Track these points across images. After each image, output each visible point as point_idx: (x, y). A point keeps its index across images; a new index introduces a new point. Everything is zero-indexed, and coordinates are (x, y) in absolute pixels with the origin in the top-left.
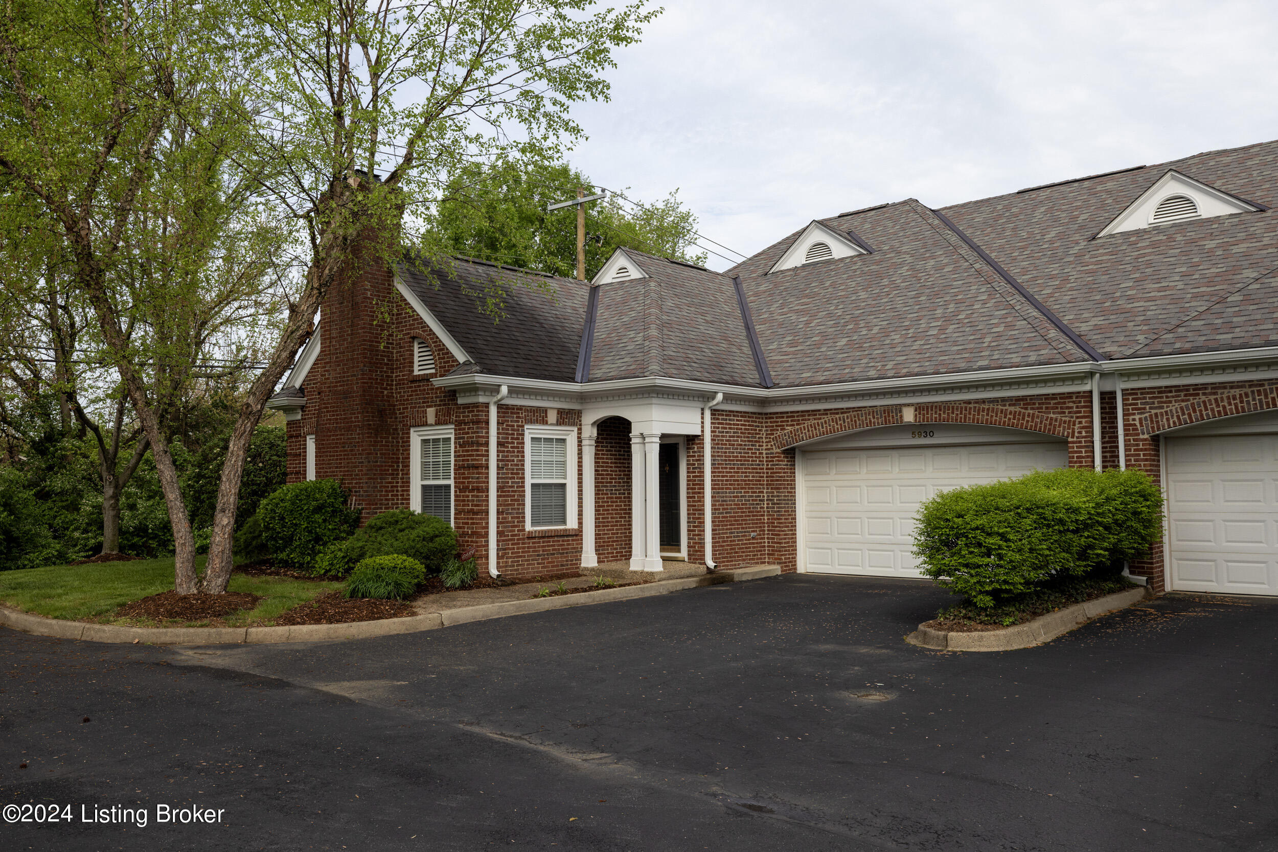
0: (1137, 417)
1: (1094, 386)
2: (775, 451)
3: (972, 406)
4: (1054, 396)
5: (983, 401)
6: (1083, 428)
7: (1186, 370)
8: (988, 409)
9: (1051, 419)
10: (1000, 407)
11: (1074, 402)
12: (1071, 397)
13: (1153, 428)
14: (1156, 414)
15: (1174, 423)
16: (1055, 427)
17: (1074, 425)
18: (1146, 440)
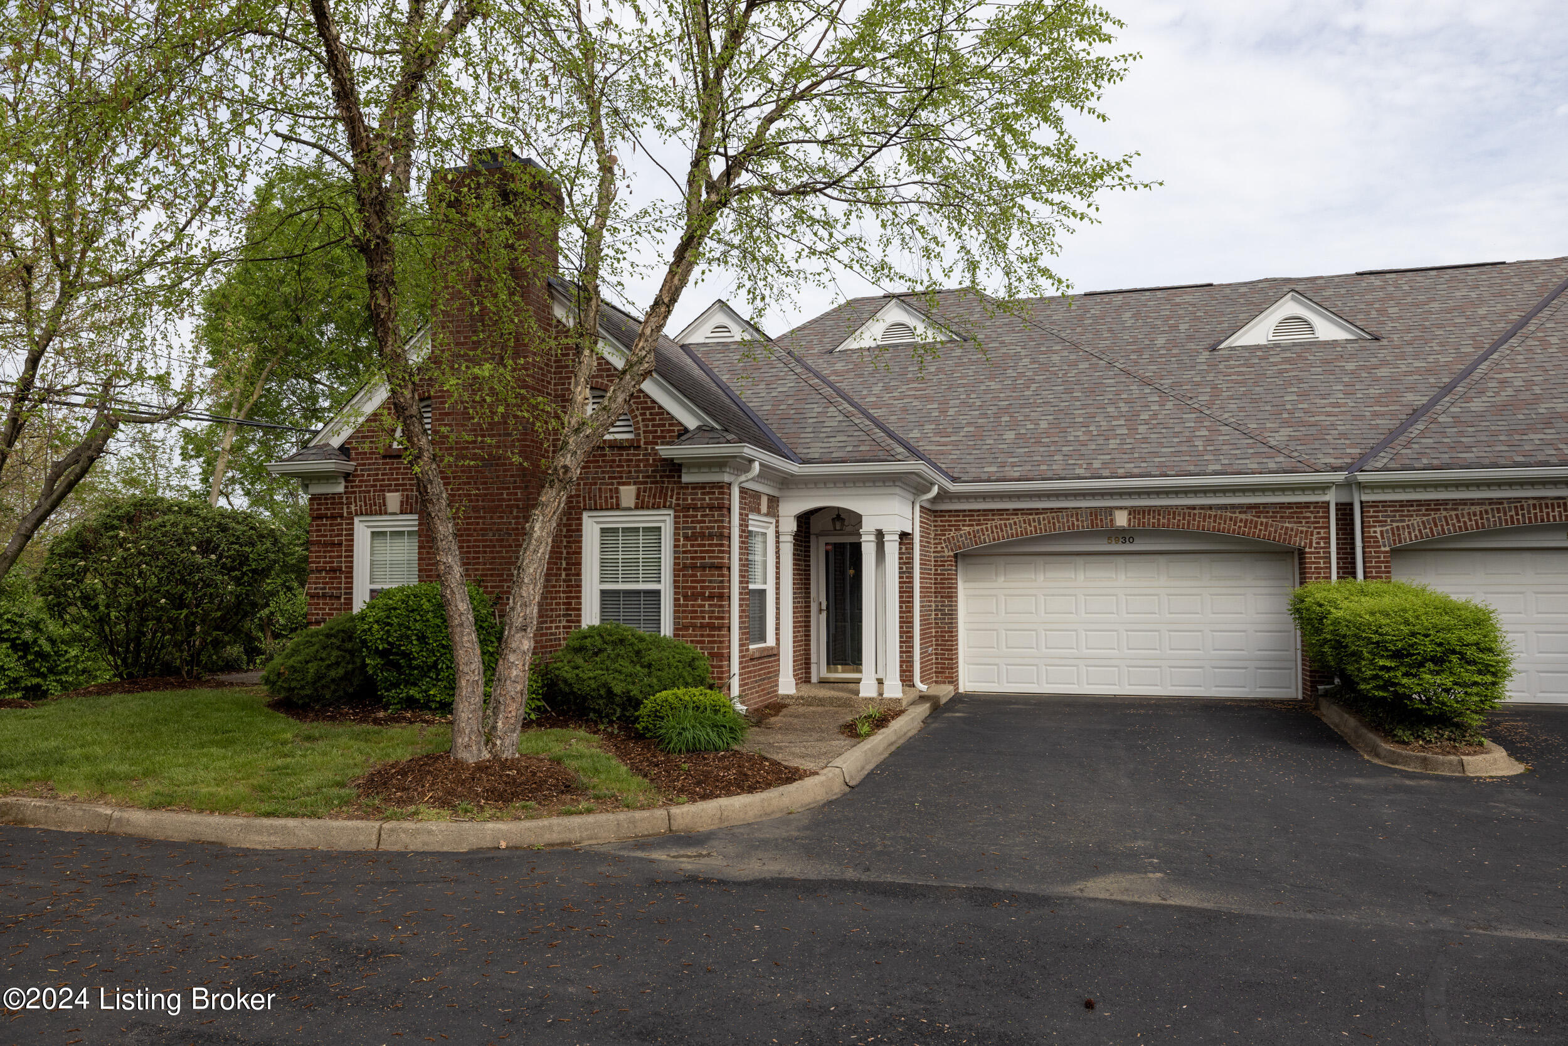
0: (1378, 529)
1: (1331, 498)
2: (946, 554)
3: (1196, 512)
4: (1290, 505)
5: (1210, 507)
6: (1322, 538)
7: (1431, 486)
8: (1215, 516)
9: (1287, 528)
10: (1229, 514)
11: (1312, 512)
12: (1308, 507)
13: (1394, 541)
14: (1398, 527)
15: (1416, 536)
16: (1290, 536)
17: (1312, 535)
18: (1386, 552)
